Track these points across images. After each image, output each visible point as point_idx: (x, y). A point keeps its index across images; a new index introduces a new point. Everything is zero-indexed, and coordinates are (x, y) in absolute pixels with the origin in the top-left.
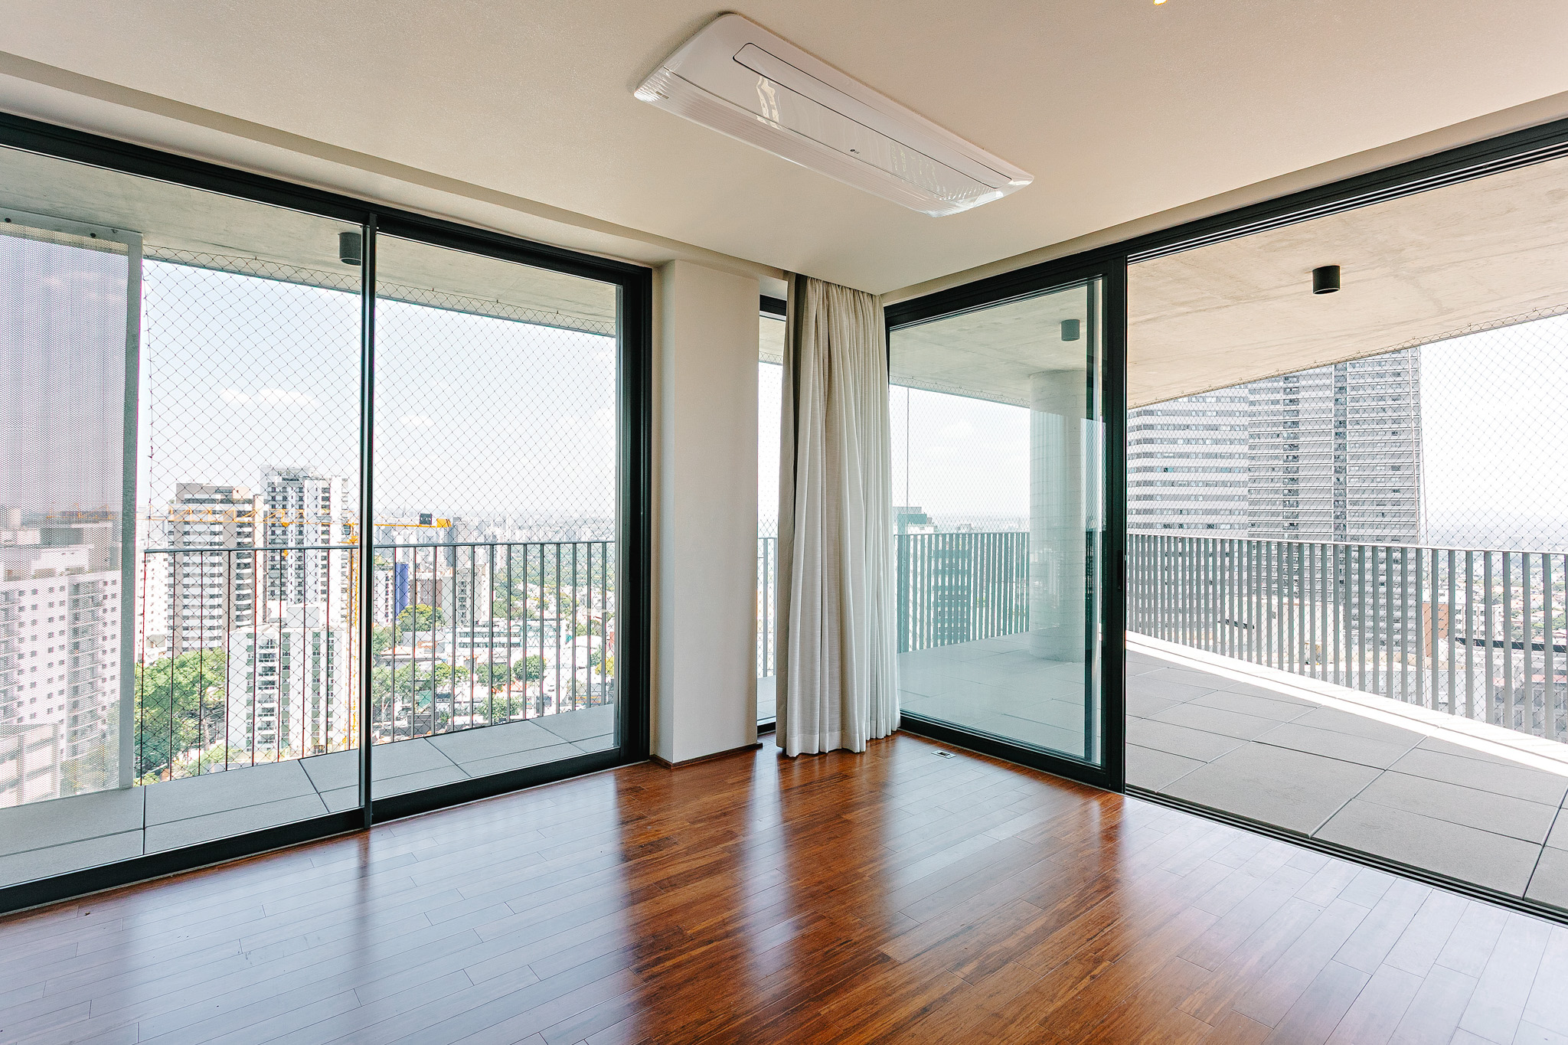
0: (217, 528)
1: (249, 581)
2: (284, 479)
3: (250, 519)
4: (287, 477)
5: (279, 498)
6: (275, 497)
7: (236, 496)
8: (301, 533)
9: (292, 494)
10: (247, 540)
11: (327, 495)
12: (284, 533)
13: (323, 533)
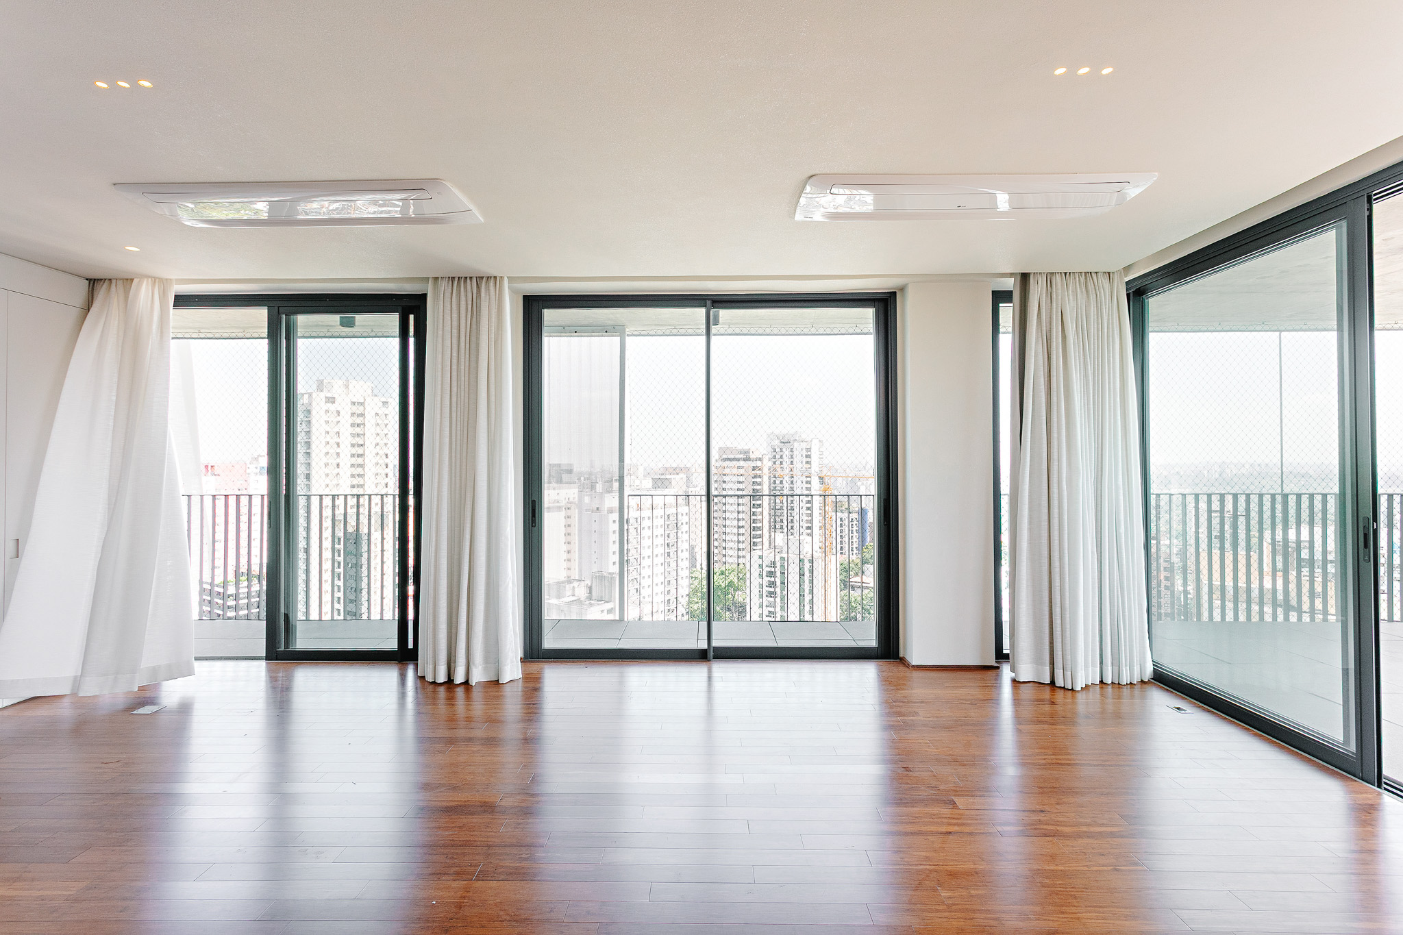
0: (741, 479)
1: (760, 517)
2: (781, 442)
3: (760, 472)
4: (782, 440)
5: (778, 456)
6: (776, 457)
7: (752, 456)
8: (792, 482)
9: (787, 452)
10: (759, 487)
11: (809, 453)
12: (781, 482)
13: (807, 482)
